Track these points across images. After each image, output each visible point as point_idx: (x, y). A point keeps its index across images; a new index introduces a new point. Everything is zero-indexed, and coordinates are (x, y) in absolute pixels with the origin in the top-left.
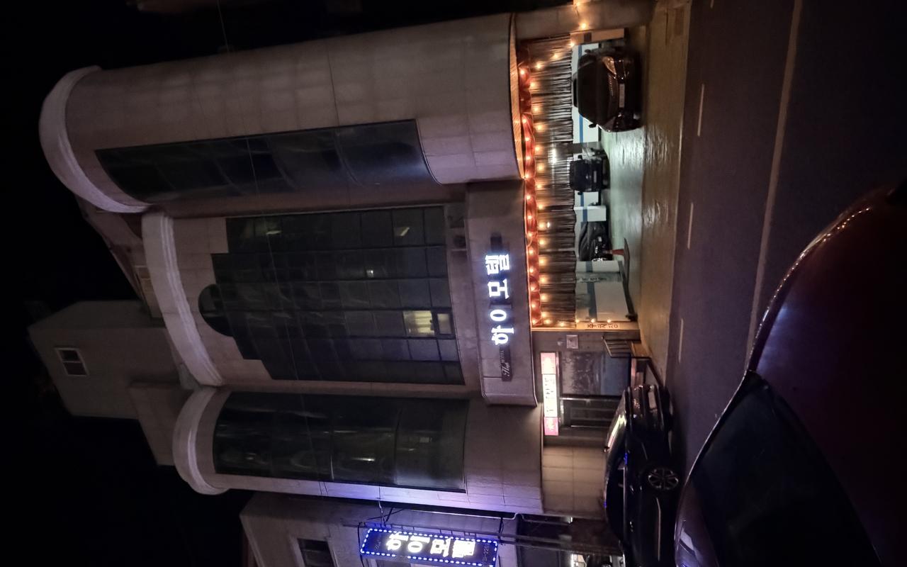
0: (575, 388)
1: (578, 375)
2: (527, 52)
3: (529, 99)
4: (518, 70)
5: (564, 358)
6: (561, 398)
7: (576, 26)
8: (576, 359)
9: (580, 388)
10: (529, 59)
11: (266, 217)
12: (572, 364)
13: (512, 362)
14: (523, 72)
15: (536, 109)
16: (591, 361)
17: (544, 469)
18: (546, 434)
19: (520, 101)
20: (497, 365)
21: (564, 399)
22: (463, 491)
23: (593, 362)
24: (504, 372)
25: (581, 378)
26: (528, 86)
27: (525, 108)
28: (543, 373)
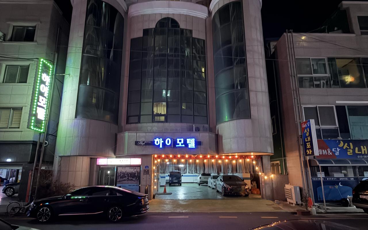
0: (121, 172)
1: (127, 174)
2: (259, 158)
3: (244, 159)
4: (253, 155)
5: (136, 168)
6: (116, 166)
7: (266, 174)
8: (136, 173)
9: (120, 175)
10: (256, 159)
11: (205, 56)
12: (133, 171)
13: (144, 146)
14: (252, 157)
15: (240, 161)
16: (135, 180)
17: (82, 157)
18: (98, 159)
19: (243, 155)
20: (144, 140)
21: (116, 168)
22: (76, 117)
23: (134, 181)
24: (140, 142)
25: (126, 175)
26: (248, 158)
27: (241, 157)
28: (131, 159)
